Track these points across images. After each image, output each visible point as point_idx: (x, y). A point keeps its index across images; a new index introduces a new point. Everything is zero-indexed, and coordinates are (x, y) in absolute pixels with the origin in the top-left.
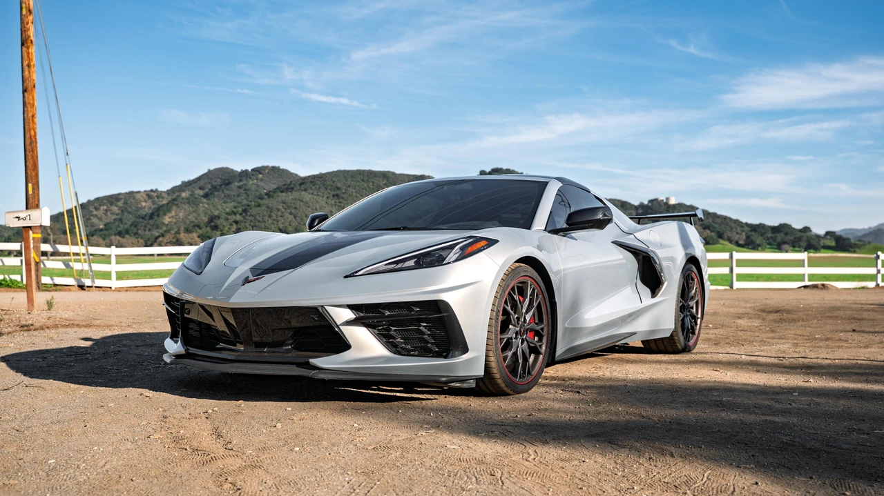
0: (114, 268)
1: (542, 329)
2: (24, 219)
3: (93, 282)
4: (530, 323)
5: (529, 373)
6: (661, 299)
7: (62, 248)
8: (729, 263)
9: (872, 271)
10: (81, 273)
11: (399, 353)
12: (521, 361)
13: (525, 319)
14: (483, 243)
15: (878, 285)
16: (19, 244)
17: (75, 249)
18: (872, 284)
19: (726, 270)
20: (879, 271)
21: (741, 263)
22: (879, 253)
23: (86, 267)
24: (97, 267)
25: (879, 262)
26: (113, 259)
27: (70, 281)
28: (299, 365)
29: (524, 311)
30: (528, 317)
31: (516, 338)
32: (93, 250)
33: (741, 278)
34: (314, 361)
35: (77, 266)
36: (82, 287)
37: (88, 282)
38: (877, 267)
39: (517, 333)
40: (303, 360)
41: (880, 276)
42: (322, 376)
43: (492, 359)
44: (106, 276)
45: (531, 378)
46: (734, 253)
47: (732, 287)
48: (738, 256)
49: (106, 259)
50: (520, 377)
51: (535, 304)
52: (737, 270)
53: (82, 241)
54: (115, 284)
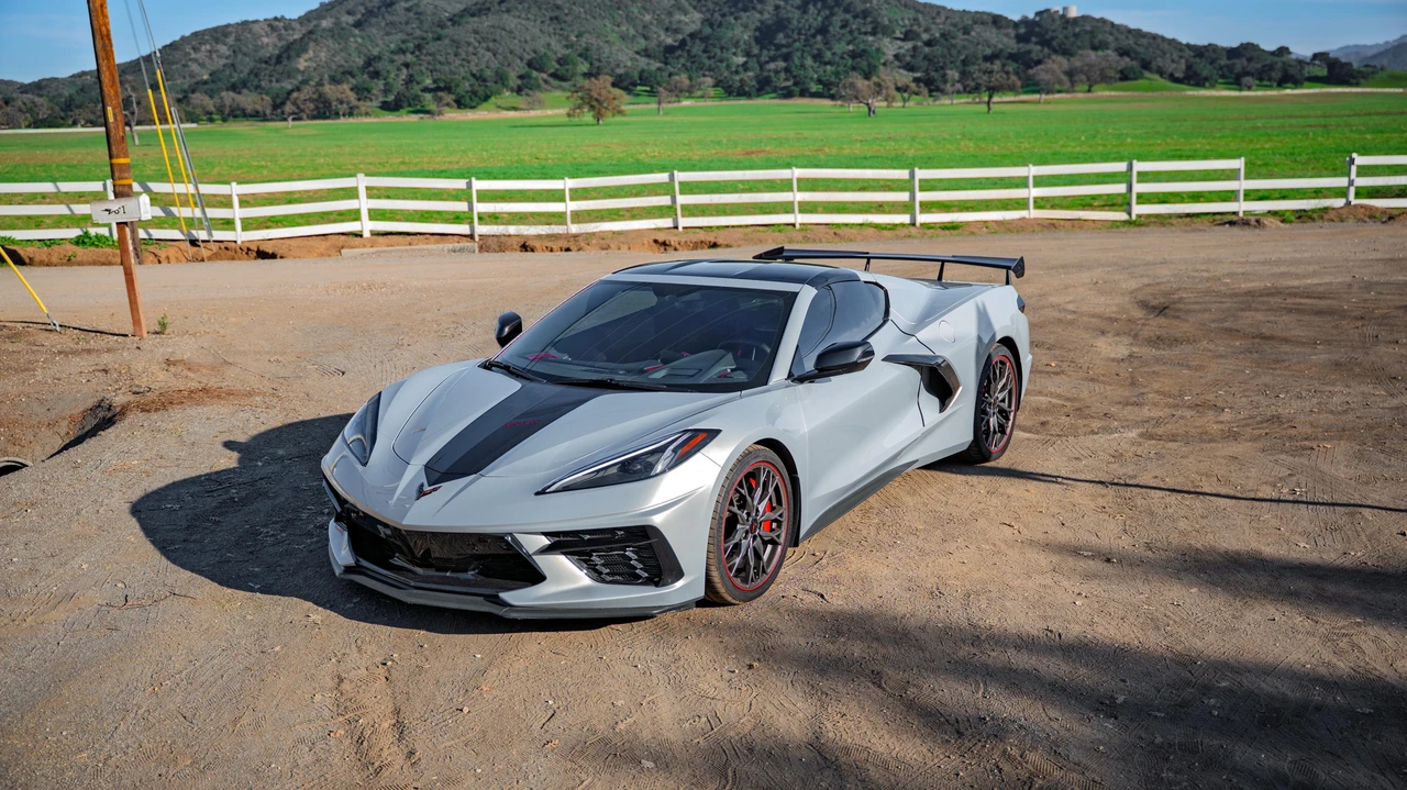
0: (238, 213)
1: (781, 516)
2: (117, 212)
3: (210, 234)
4: (764, 512)
5: (764, 571)
6: (954, 409)
8: (1125, 178)
9: (1342, 182)
10: (191, 222)
11: (604, 581)
12: (752, 564)
13: (757, 510)
14: (701, 436)
15: (1348, 203)
16: (101, 183)
17: (180, 188)
18: (1339, 203)
19: (1121, 188)
20: (1351, 183)
21: (1144, 177)
22: (1354, 155)
23: (198, 213)
24: (213, 213)
25: (1354, 169)
26: (236, 201)
27: (176, 234)
28: (487, 599)
29: (756, 503)
30: (761, 508)
31: (745, 538)
32: (205, 189)
33: (1144, 199)
34: (505, 596)
35: (184, 212)
36: (194, 243)
37: (202, 235)
38: (1349, 176)
39: (747, 532)
40: (492, 594)
41: (1352, 190)
42: (514, 615)
43: (715, 574)
44: (228, 224)
45: (765, 577)
46: (1135, 162)
47: (1130, 214)
48: (1139, 166)
49: (226, 202)
50: (752, 581)
51: (771, 490)
52: (1138, 188)
53: (188, 176)
54: (241, 236)
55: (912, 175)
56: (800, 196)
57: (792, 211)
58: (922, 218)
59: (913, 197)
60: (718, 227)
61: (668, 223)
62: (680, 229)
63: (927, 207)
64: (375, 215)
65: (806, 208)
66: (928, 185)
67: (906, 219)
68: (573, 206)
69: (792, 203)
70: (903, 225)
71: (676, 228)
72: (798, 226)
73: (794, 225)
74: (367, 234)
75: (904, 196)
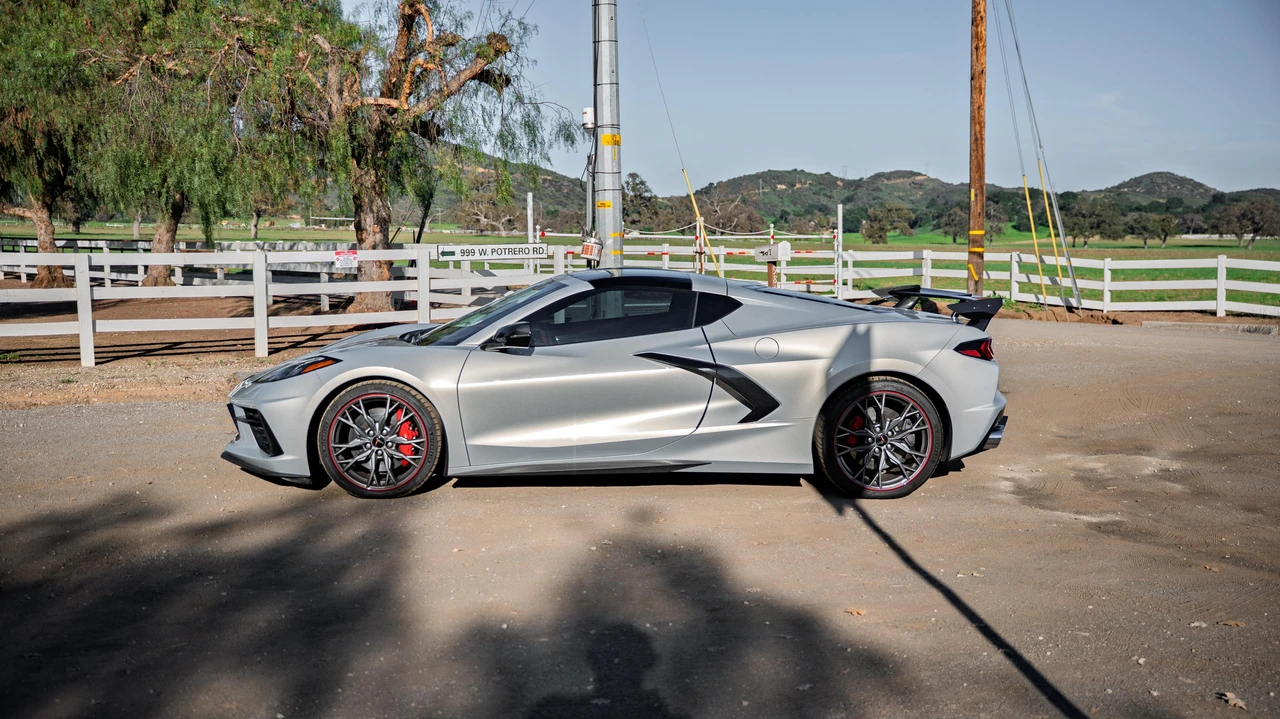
0: (1108, 285)
2: (766, 253)
3: (1080, 302)
6: (776, 426)
7: (1049, 260)
10: (1069, 292)
14: (328, 362)
23: (1071, 283)
24: (1082, 283)
26: (1108, 275)
27: (1057, 300)
32: (1076, 262)
35: (1066, 282)
36: (1070, 309)
37: (1074, 302)
44: (1097, 295)
49: (1098, 274)
54: (1107, 306)
64: (1232, 295)
74: (1221, 313)
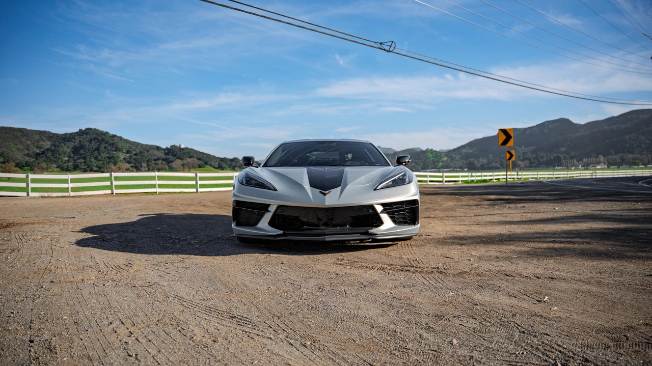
11: (398, 225)
28: (361, 234)
34: (371, 231)
40: (364, 231)
42: (379, 238)
55: (196, 175)
56: (158, 182)
57: (155, 187)
58: (200, 190)
59: (197, 183)
60: (129, 193)
61: (109, 192)
62: (114, 194)
63: (202, 186)
65: (161, 186)
66: (202, 179)
67: (194, 190)
68: (71, 185)
69: (156, 185)
70: (193, 192)
71: (113, 193)
72: (158, 193)
73: (156, 192)
75: (193, 183)
